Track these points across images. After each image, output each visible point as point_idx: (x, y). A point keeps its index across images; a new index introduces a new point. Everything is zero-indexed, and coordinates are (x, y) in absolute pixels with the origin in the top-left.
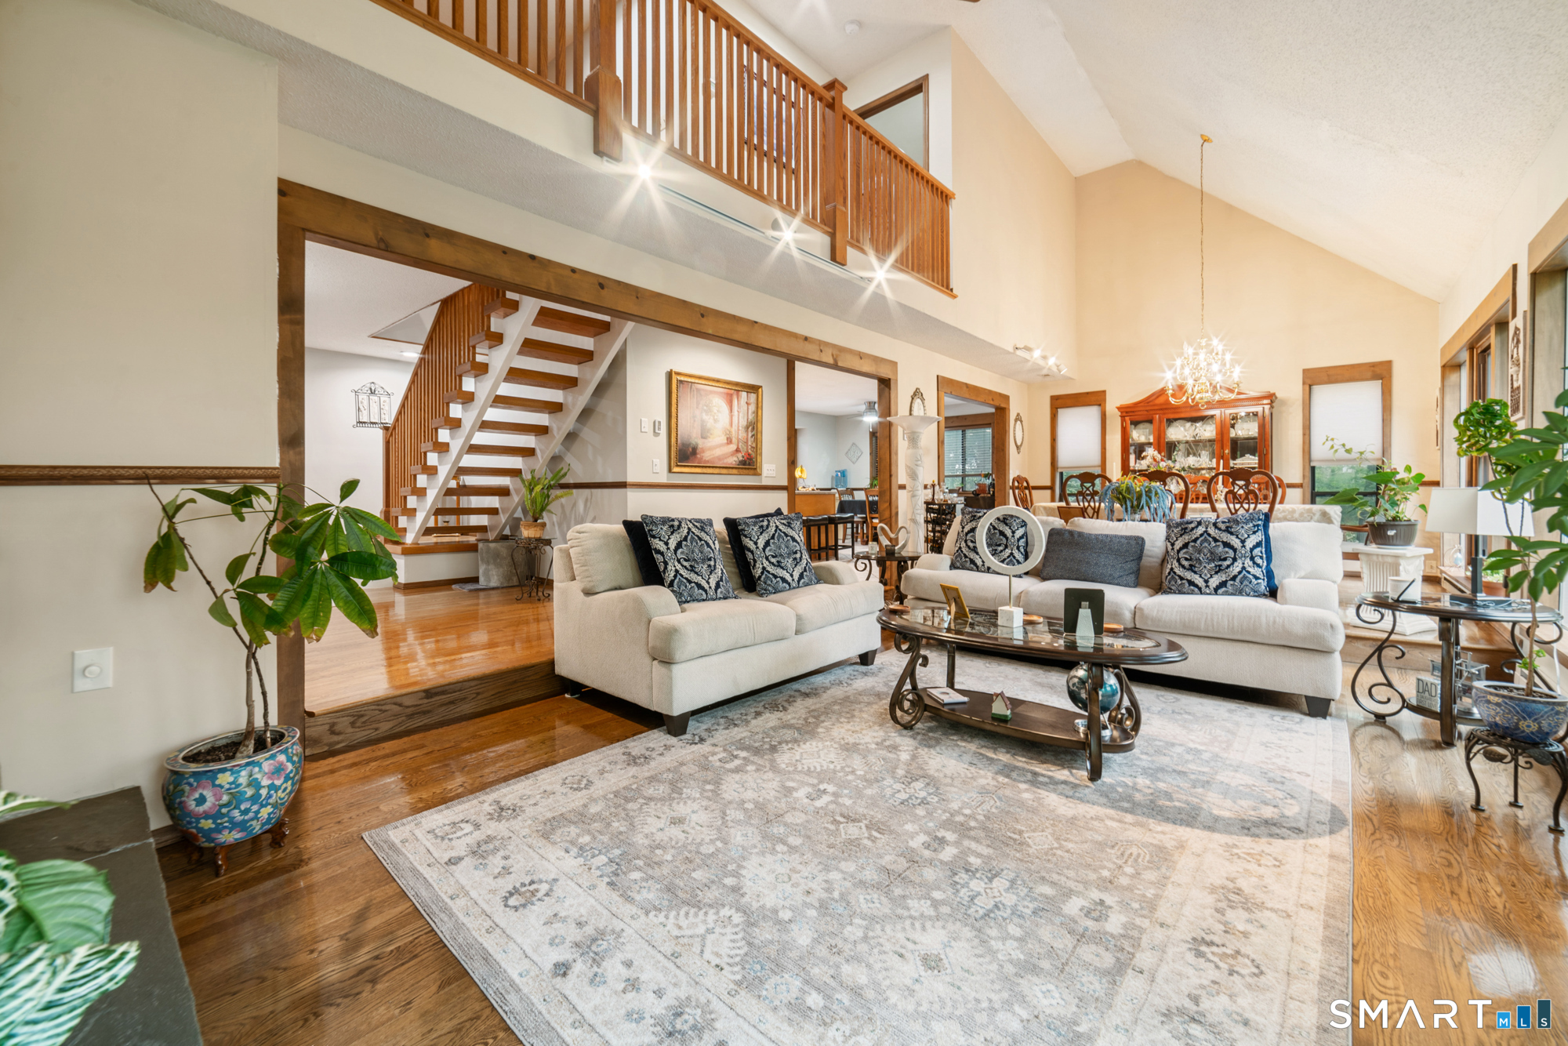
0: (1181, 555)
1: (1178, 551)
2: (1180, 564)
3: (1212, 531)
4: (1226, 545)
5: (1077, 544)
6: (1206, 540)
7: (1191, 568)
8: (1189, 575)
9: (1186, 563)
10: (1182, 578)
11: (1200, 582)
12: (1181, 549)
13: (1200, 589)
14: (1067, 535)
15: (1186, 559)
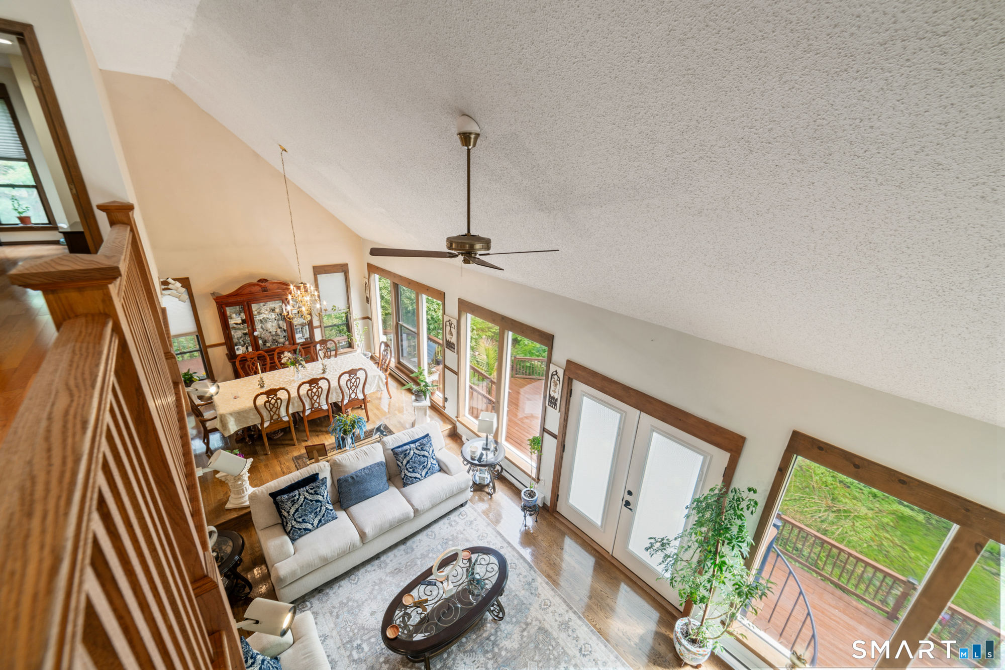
0: (407, 467)
1: (406, 465)
2: (409, 471)
3: (417, 452)
4: (424, 456)
5: (358, 482)
6: (416, 457)
7: (414, 471)
8: (413, 475)
9: (411, 470)
10: (411, 477)
11: (419, 476)
12: (407, 464)
13: (419, 479)
14: (350, 479)
15: (410, 468)
